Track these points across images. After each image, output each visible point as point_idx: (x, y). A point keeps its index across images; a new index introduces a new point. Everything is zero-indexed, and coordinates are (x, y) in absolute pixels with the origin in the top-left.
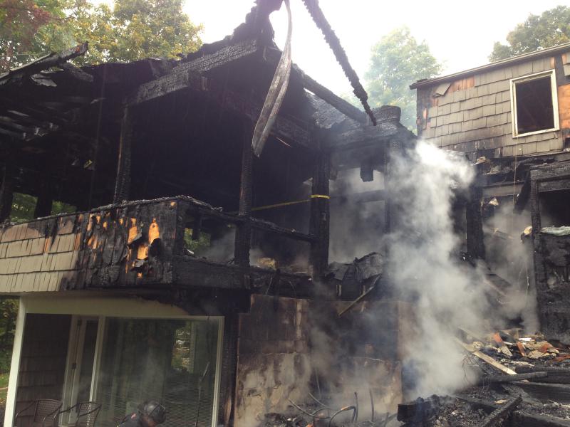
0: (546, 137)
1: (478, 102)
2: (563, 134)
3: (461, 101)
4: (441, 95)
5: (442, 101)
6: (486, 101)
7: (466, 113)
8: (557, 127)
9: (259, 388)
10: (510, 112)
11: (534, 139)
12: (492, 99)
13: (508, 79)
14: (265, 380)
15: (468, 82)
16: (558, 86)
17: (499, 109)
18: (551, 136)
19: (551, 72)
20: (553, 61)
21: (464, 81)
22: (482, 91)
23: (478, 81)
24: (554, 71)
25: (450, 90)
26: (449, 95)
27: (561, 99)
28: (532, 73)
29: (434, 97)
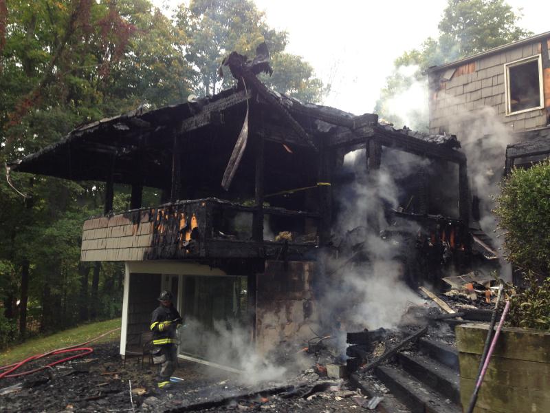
0: (533, 115)
1: (478, 85)
2: (547, 111)
3: (464, 85)
4: (448, 80)
5: (449, 85)
6: (485, 83)
7: (469, 95)
8: (542, 106)
9: (274, 324)
10: (504, 93)
11: (523, 117)
12: (489, 82)
13: (503, 64)
14: (279, 318)
15: (471, 67)
16: (544, 69)
17: (495, 90)
18: (538, 113)
19: (538, 57)
20: (540, 46)
21: (467, 66)
22: (482, 75)
23: (478, 66)
24: (540, 55)
25: (455, 75)
26: (455, 79)
27: (546, 80)
28: (522, 58)
29: (442, 82)
